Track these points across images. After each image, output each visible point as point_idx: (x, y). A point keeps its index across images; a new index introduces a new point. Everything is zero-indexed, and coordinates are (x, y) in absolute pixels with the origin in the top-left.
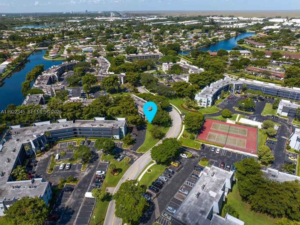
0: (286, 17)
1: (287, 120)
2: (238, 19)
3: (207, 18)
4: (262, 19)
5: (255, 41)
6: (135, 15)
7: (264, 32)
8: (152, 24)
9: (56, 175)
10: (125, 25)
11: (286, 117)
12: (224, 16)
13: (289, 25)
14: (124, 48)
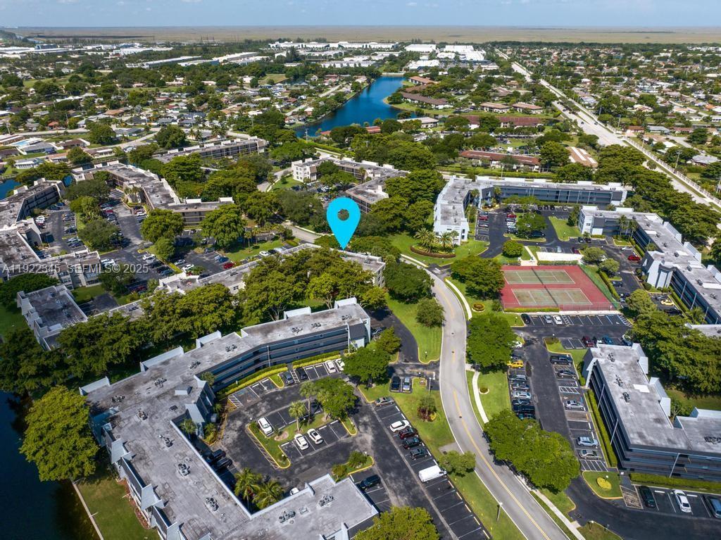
0: (429, 41)
1: (604, 242)
2: (340, 46)
3: (271, 45)
4: (390, 46)
5: (423, 96)
6: (71, 39)
7: (421, 75)
8: (150, 65)
9: (306, 466)
10: (72, 70)
11: (601, 237)
12: (304, 40)
13: (450, 57)
14: (136, 132)
